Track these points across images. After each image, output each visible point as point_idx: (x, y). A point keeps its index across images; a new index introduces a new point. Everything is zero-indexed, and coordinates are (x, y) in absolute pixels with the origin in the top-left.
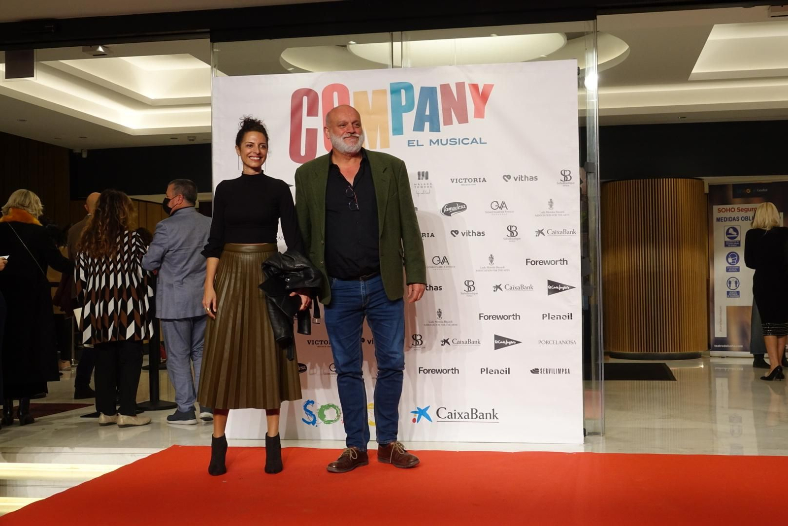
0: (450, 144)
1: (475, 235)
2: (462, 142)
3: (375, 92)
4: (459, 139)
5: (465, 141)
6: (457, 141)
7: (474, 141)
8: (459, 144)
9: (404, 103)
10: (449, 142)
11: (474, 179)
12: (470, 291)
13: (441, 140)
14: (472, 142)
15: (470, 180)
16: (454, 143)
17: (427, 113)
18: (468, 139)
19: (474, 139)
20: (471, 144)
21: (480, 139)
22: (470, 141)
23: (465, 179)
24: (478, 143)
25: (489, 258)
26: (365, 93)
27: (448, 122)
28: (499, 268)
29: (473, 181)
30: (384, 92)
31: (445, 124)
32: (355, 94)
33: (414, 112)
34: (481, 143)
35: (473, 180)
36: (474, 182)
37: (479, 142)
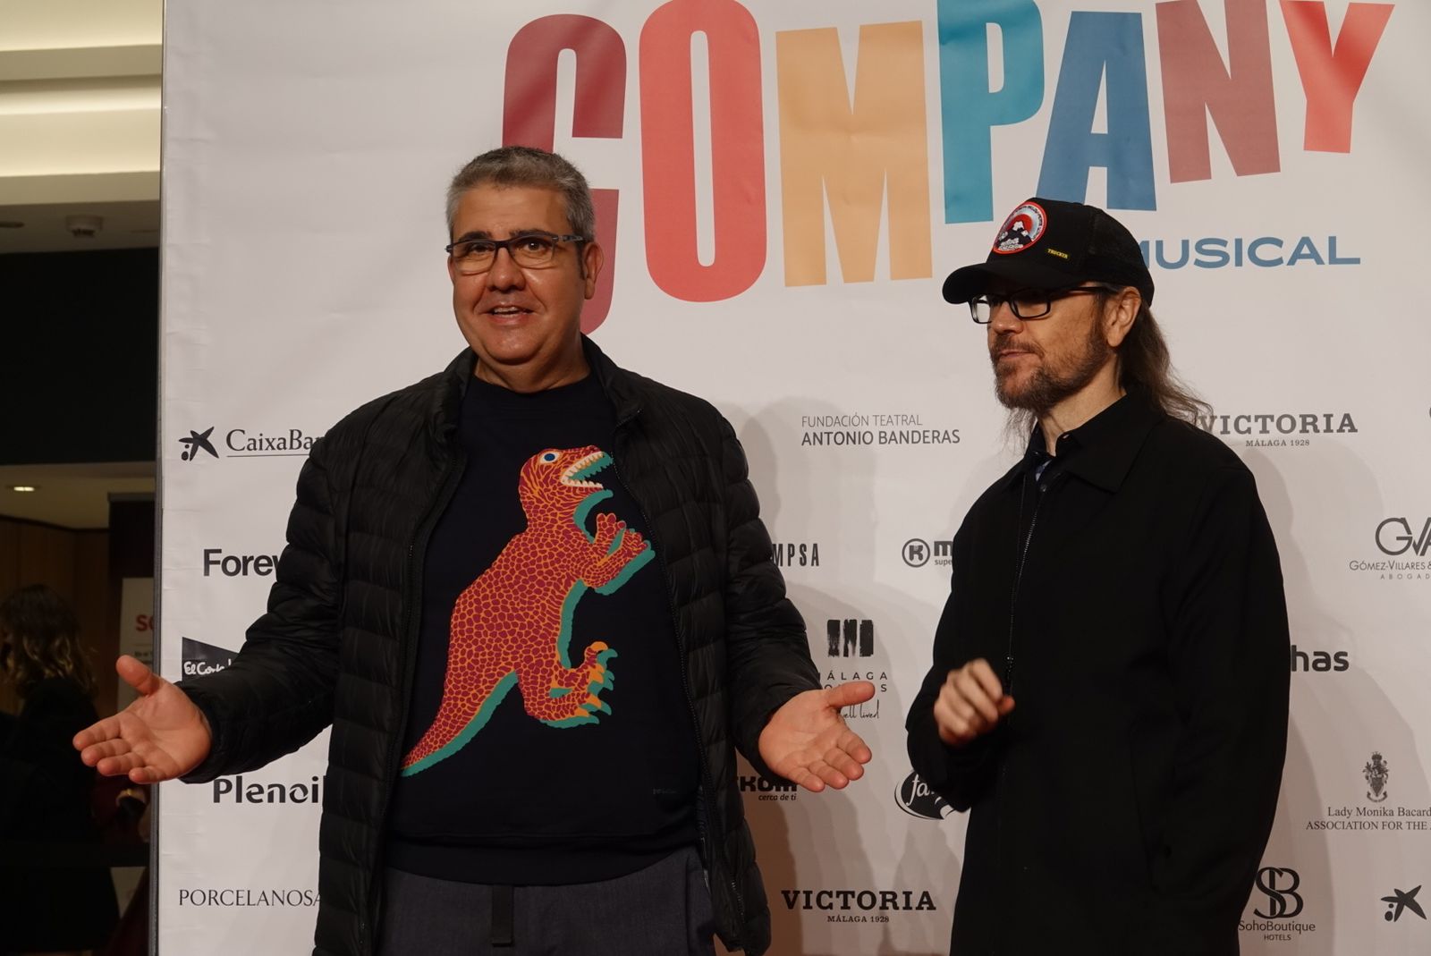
0: (1198, 263)
1: (1306, 668)
2: (1251, 252)
3: (869, 34)
4: (1239, 242)
5: (1264, 252)
6: (1230, 250)
7: (1305, 250)
8: (1239, 263)
9: (996, 82)
10: (1194, 255)
11: (1304, 417)
12: (1281, 915)
13: (1159, 244)
14: (1297, 255)
15: (1286, 424)
16: (1218, 259)
17: (1100, 125)
18: (1279, 243)
19: (1305, 241)
20: (1292, 262)
21: (1332, 241)
22: (1286, 252)
23: (1264, 418)
24: (1319, 261)
25: (1368, 767)
26: (829, 36)
27: (1191, 165)
28: (1410, 814)
29: (1299, 426)
30: (911, 32)
31: (1177, 175)
32: (783, 38)
33: (1041, 122)
34: (1333, 260)
35: (1299, 422)
36: (1304, 430)
37: (1325, 255)
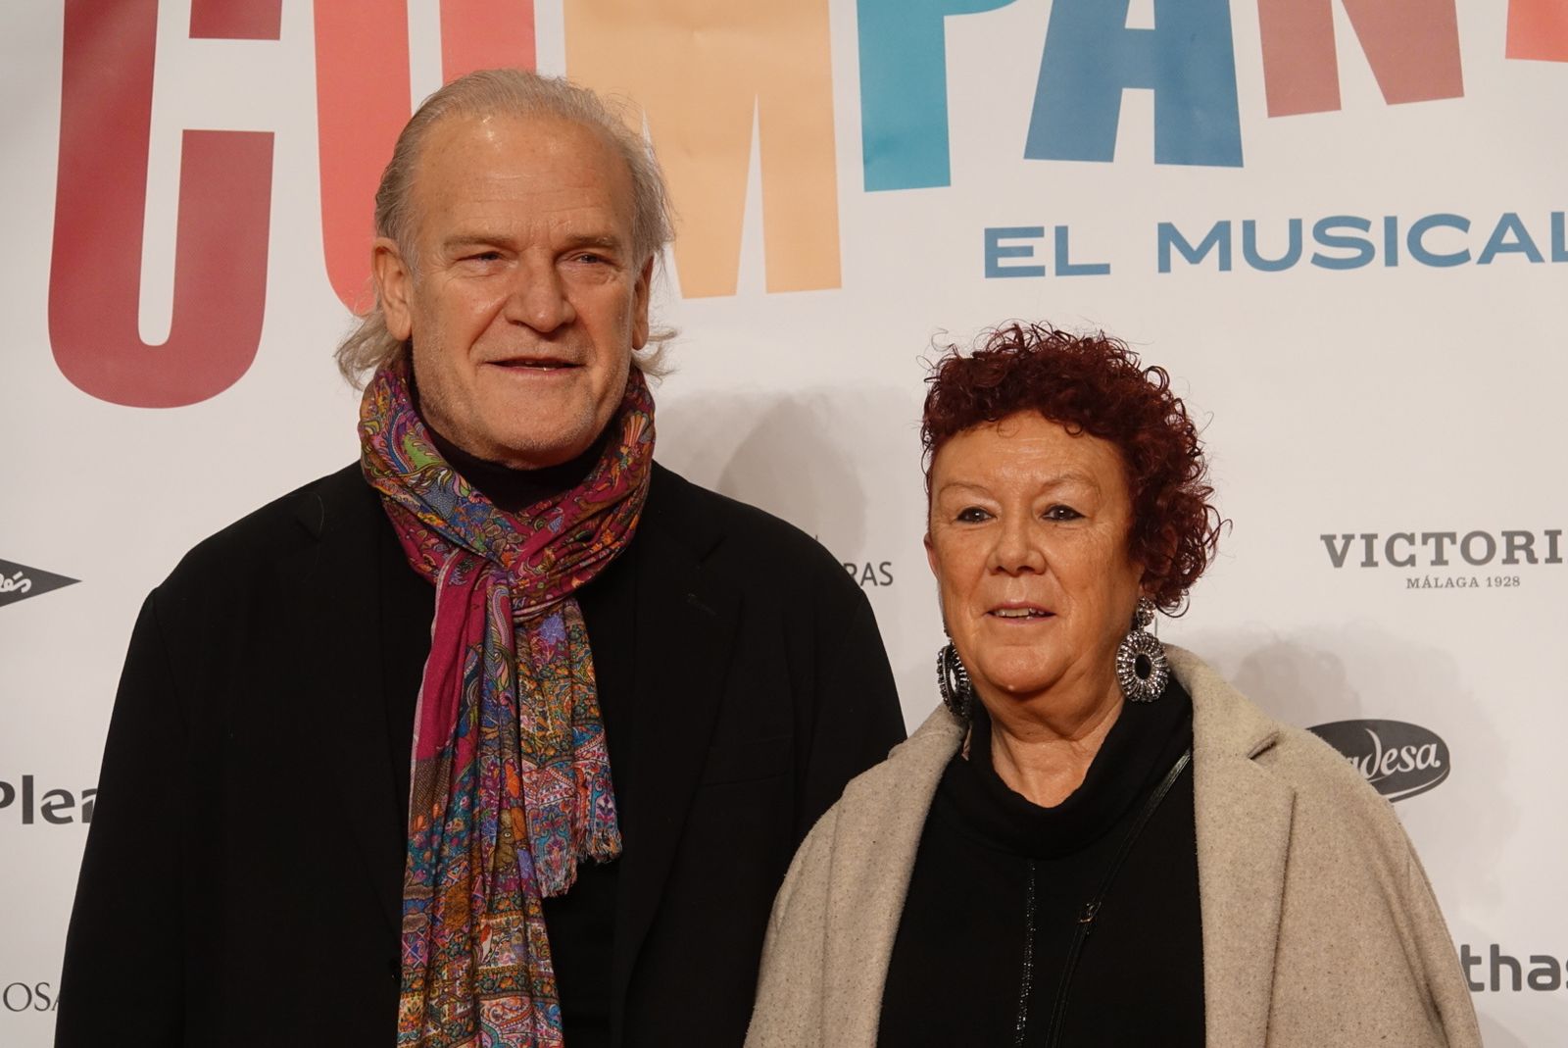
0: (1318, 260)
1: (1517, 986)
4: (1391, 224)
5: (1437, 241)
6: (1376, 236)
8: (1391, 259)
10: (1310, 246)
11: (1510, 536)
13: (1249, 227)
14: (1495, 246)
15: (1478, 548)
16: (1354, 253)
18: (1462, 224)
19: (1510, 220)
20: (1486, 258)
21: (1558, 219)
22: (1476, 241)
23: (1439, 538)
24: (1535, 256)
29: (1501, 551)
31: (1280, 103)
33: (1034, 9)
34: (1560, 254)
35: (1501, 544)
36: (1510, 559)
37: (1544, 246)
